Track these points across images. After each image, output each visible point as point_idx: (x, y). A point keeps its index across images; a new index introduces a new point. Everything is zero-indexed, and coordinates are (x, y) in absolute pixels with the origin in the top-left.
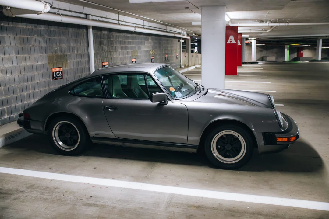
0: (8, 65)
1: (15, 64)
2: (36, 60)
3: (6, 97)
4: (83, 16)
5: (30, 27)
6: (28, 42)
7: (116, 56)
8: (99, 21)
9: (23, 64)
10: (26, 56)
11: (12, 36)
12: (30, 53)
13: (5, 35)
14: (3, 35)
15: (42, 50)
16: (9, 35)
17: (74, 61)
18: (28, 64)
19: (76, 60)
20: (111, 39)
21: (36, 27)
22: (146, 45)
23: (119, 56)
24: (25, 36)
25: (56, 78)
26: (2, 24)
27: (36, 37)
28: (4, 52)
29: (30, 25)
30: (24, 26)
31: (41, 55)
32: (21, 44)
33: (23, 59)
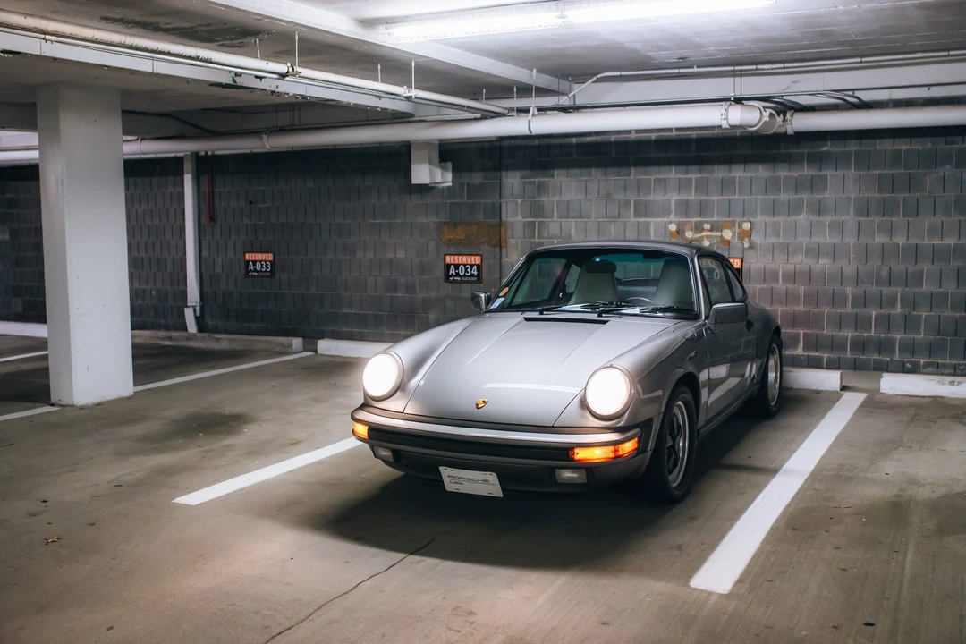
0: (828, 239)
1: (850, 239)
2: (937, 232)
3: (808, 309)
6: (911, 184)
9: (880, 239)
10: (893, 219)
11: (851, 173)
12: (914, 210)
13: (829, 173)
14: (823, 173)
16: (840, 172)
18: (900, 240)
21: (954, 143)
24: (902, 171)
26: (825, 149)
27: (948, 170)
28: (820, 210)
29: (929, 139)
30: (903, 146)
31: (961, 218)
32: (880, 191)
33: (881, 229)
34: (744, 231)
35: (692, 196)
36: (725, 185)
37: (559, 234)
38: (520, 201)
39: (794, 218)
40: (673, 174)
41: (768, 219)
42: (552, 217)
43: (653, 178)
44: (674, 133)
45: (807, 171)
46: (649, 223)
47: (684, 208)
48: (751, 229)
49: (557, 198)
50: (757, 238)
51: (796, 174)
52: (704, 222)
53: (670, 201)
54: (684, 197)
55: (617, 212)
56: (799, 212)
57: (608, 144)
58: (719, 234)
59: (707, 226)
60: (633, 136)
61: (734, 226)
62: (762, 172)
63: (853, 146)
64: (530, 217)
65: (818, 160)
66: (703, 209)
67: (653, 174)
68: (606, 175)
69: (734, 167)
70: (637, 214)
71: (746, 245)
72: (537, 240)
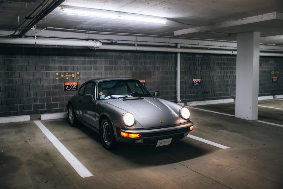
0: (98, 76)
1: (103, 76)
2: (121, 74)
4: (173, 45)
5: (119, 54)
6: (116, 63)
7: (213, 74)
8: (192, 48)
9: (110, 76)
10: (112, 71)
11: (103, 60)
12: (116, 69)
13: (98, 60)
14: (97, 60)
15: (127, 68)
16: (100, 60)
17: (158, 76)
18: (114, 76)
19: (160, 76)
20: (208, 61)
21: (124, 54)
22: (263, 66)
23: (217, 75)
24: (114, 60)
25: (138, 87)
26: (97, 53)
27: (123, 60)
28: (96, 69)
29: (119, 53)
30: (114, 54)
31: (126, 71)
32: (109, 65)
33: (110, 73)
34: (77, 74)
35: (63, 65)
36: (72, 62)
37: (18, 76)
38: (2, 65)
39: (90, 71)
40: (57, 58)
41: (83, 71)
42: (16, 71)
43: (50, 59)
44: (57, 47)
45: (92, 59)
46: (50, 73)
47: (60, 68)
48: (79, 74)
49: (18, 65)
50: (81, 77)
51: (90, 60)
52: (66, 72)
53: (56, 66)
54: (60, 65)
55: (39, 70)
56: (91, 69)
57: (36, 48)
58: (71, 75)
59: (67, 73)
60: (44, 46)
61: (75, 73)
62: (82, 59)
63: (103, 53)
64: (8, 71)
65: (95, 56)
66: (66, 69)
67: (51, 58)
68: (35, 58)
69: (74, 57)
70: (46, 70)
71: (78, 78)
72: (10, 79)
